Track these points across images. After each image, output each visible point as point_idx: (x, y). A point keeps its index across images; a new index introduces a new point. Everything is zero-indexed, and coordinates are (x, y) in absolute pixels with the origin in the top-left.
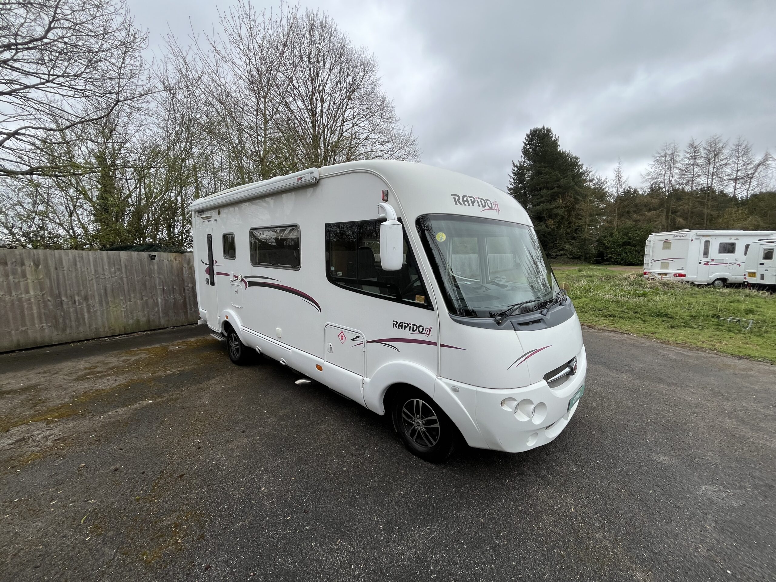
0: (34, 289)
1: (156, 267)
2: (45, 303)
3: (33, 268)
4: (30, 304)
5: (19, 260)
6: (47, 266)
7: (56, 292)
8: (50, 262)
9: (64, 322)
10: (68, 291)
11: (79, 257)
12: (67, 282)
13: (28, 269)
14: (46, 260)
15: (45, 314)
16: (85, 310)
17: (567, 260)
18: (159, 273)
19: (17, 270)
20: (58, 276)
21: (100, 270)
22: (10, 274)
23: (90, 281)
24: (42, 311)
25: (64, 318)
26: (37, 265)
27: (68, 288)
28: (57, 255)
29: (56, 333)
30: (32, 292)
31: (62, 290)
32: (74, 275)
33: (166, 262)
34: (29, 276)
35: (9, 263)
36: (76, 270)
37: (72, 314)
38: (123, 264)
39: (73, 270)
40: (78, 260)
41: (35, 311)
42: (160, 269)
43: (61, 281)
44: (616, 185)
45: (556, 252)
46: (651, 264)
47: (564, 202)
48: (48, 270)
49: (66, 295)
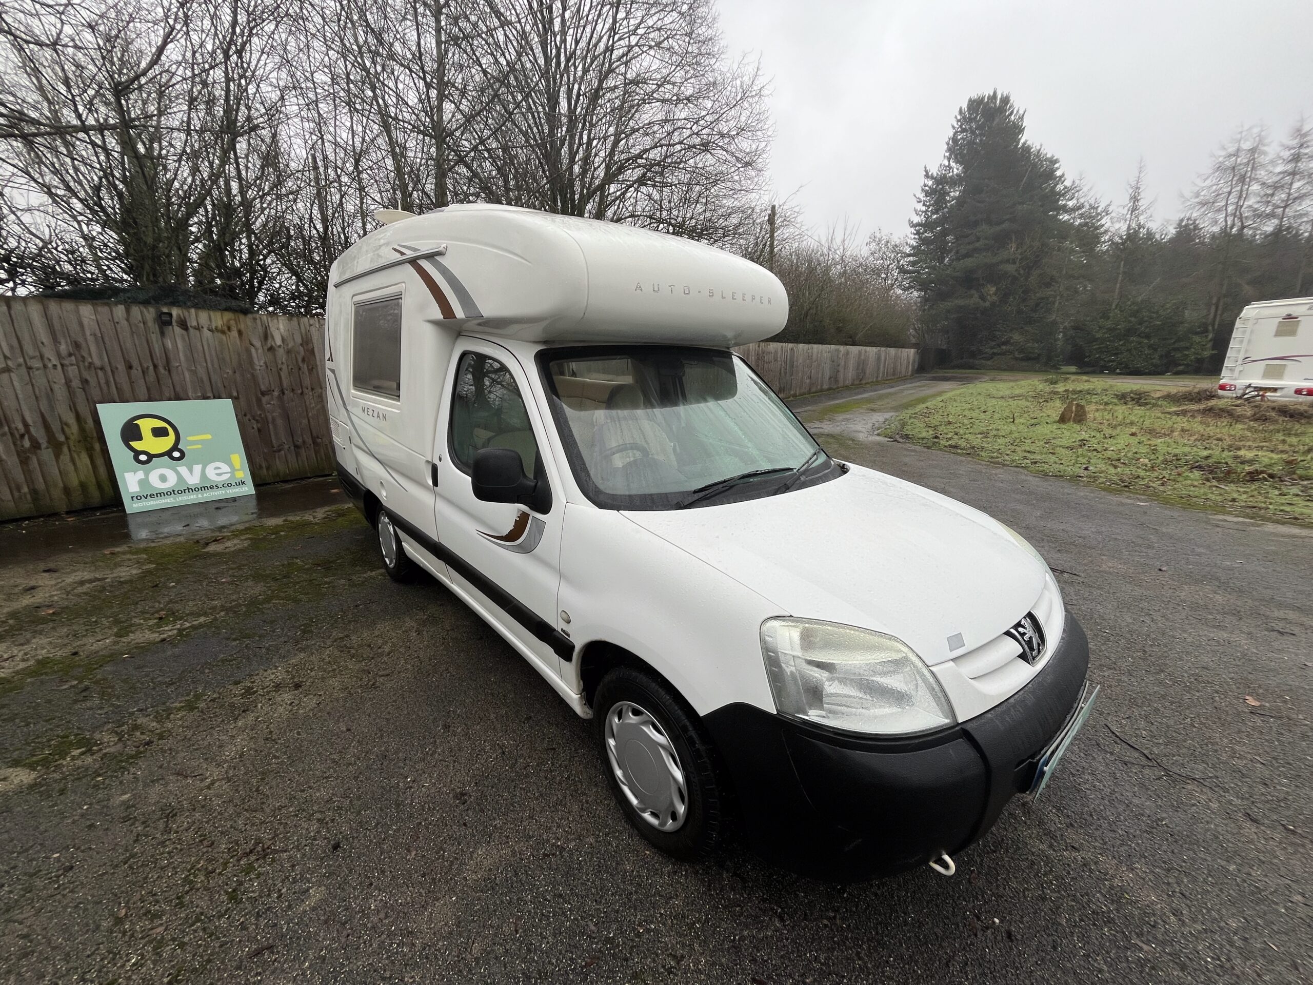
17: (1013, 362)
44: (1129, 216)
45: (992, 348)
46: (1241, 369)
47: (1019, 251)
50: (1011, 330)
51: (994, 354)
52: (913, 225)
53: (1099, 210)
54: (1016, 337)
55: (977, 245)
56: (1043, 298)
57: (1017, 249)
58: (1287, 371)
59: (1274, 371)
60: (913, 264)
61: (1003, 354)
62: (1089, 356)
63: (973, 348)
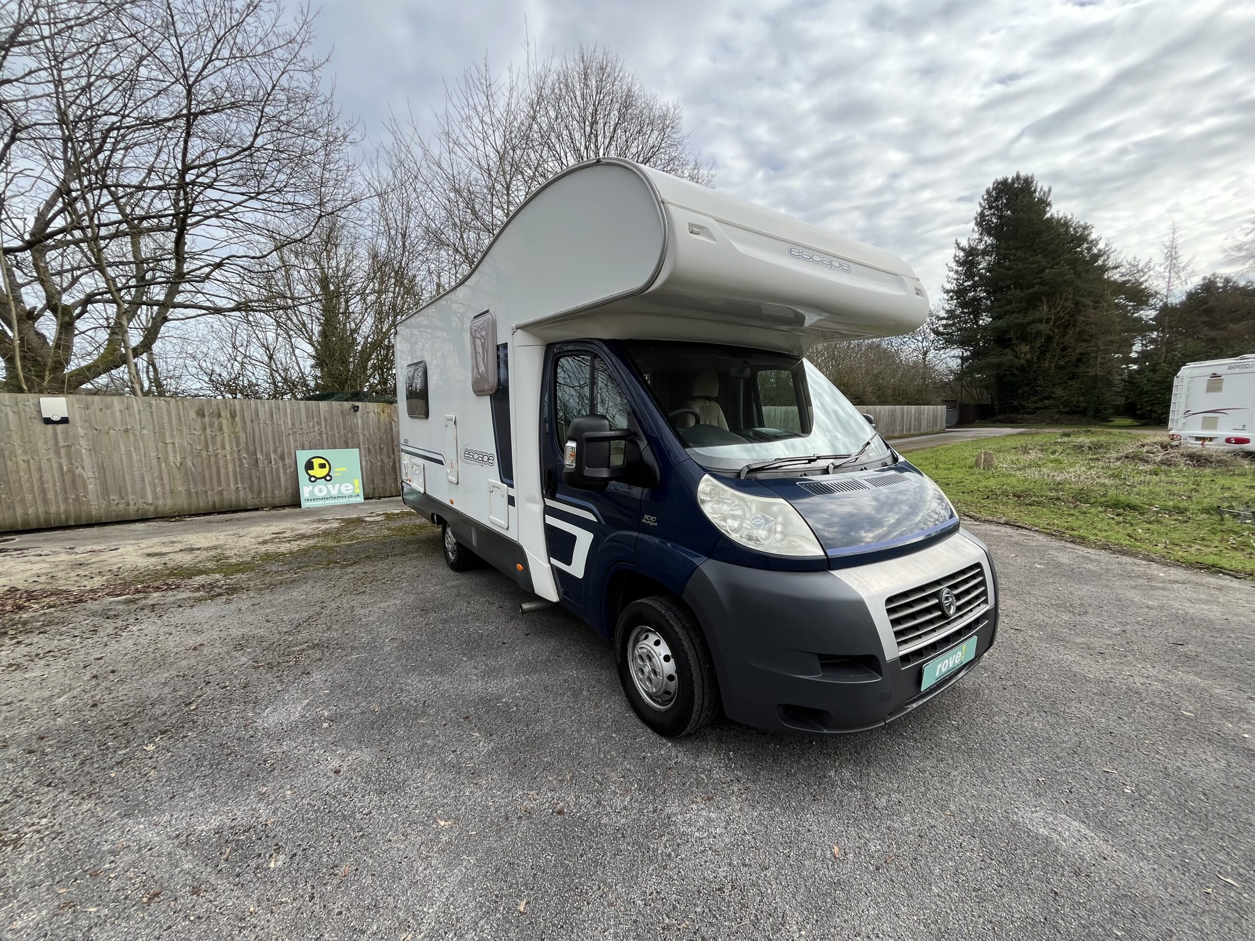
0: (231, 443)
1: (360, 421)
2: (240, 460)
3: (230, 421)
4: (226, 461)
5: (216, 411)
6: (243, 419)
7: (251, 448)
8: (246, 413)
9: (259, 483)
10: (264, 448)
11: (275, 407)
12: (263, 437)
13: (225, 423)
14: (242, 411)
15: (241, 473)
16: (281, 471)
17: (1057, 416)
18: (363, 429)
19: (214, 422)
20: (253, 430)
21: (297, 424)
22: (207, 427)
23: (286, 436)
24: (238, 469)
25: (259, 478)
26: (233, 416)
27: (264, 444)
28: (255, 406)
29: (250, 496)
30: (228, 448)
31: (257, 446)
32: (270, 429)
33: (372, 415)
34: (225, 429)
35: (207, 414)
36: (273, 423)
37: (267, 475)
38: (322, 417)
39: (269, 423)
40: (274, 411)
41: (230, 470)
42: (365, 423)
43: (257, 436)
44: (1167, 274)
45: (1035, 402)
46: (1185, 421)
47: (1052, 311)
48: (245, 423)
49: (262, 452)
50: (1054, 385)
51: (1037, 408)
52: (947, 292)
53: (1140, 267)
54: (1059, 392)
55: (1009, 307)
56: (1084, 354)
57: (1050, 308)
58: (1220, 422)
59: (1209, 423)
60: (945, 326)
61: (1046, 408)
62: (1141, 409)
63: (1016, 403)
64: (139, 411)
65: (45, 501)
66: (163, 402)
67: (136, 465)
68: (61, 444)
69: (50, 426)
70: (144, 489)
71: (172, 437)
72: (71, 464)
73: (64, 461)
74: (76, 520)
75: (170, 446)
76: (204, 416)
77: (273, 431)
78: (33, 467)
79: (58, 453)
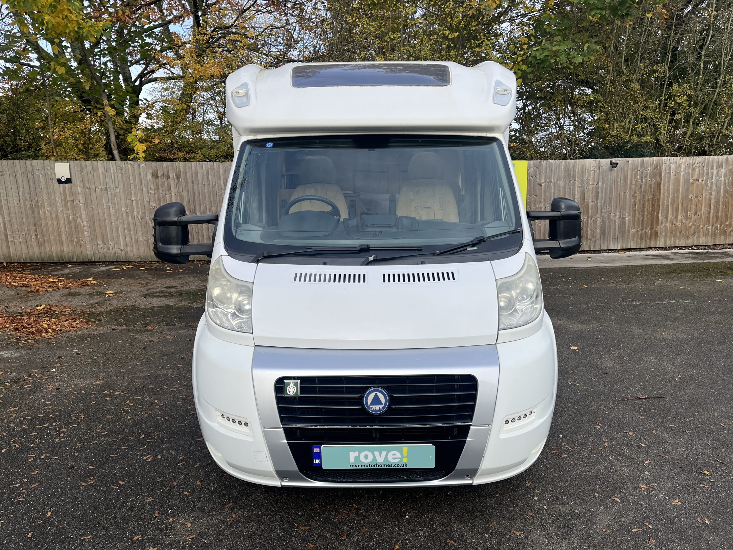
3: (176, 181)
5: (166, 173)
6: (186, 179)
7: (192, 206)
8: (189, 175)
10: (202, 207)
11: (211, 169)
12: (201, 196)
13: (172, 181)
14: (185, 173)
19: (164, 183)
20: (193, 190)
22: (160, 187)
23: (219, 196)
25: (198, 233)
26: (178, 177)
27: (202, 203)
28: (193, 168)
32: (206, 188)
34: (172, 189)
35: (159, 175)
36: (209, 184)
37: (204, 231)
39: (206, 184)
40: (210, 173)
43: (196, 195)
48: (187, 183)
49: (200, 210)
64: (114, 172)
65: (61, 242)
66: (129, 165)
67: (113, 218)
68: (68, 199)
69: (61, 185)
70: (118, 236)
71: (136, 195)
72: (74, 215)
73: (70, 212)
74: (78, 258)
75: (134, 203)
76: (157, 177)
77: (208, 191)
78: (54, 216)
79: (66, 206)
